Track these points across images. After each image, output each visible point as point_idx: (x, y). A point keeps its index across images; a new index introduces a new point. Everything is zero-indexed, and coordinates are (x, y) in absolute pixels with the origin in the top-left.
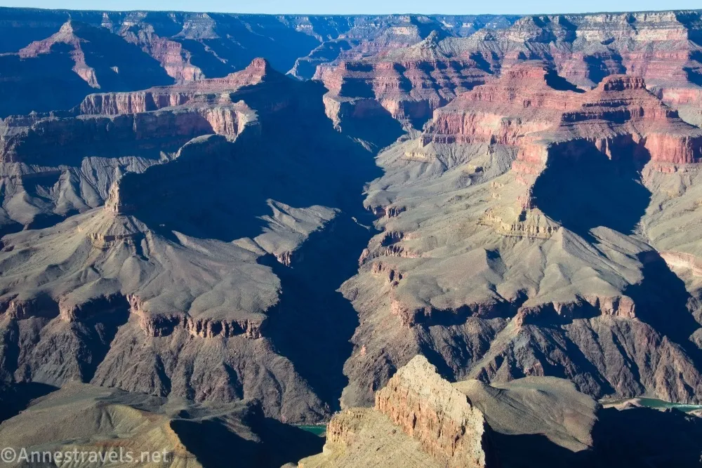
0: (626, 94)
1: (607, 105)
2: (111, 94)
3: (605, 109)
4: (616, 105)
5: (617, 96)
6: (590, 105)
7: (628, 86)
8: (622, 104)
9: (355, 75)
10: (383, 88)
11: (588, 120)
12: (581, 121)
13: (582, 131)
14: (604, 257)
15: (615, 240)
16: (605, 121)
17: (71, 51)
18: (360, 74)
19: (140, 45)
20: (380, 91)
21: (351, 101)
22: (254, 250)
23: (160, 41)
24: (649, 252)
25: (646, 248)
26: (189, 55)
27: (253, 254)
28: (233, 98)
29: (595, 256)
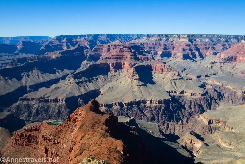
0: (124, 53)
1: (118, 55)
2: (50, 52)
3: (117, 56)
4: (120, 55)
5: (122, 53)
6: (113, 55)
7: (126, 51)
8: (122, 55)
9: (98, 48)
10: (104, 51)
11: (111, 59)
12: (110, 59)
13: (108, 61)
14: (79, 90)
15: (91, 87)
16: (115, 59)
17: (64, 43)
18: (100, 47)
19: (80, 41)
20: (103, 52)
21: (93, 54)
22: (24, 84)
23: (84, 40)
24: (97, 90)
25: (97, 89)
26: (89, 43)
27: (22, 85)
28: (60, 53)
29: (76, 89)
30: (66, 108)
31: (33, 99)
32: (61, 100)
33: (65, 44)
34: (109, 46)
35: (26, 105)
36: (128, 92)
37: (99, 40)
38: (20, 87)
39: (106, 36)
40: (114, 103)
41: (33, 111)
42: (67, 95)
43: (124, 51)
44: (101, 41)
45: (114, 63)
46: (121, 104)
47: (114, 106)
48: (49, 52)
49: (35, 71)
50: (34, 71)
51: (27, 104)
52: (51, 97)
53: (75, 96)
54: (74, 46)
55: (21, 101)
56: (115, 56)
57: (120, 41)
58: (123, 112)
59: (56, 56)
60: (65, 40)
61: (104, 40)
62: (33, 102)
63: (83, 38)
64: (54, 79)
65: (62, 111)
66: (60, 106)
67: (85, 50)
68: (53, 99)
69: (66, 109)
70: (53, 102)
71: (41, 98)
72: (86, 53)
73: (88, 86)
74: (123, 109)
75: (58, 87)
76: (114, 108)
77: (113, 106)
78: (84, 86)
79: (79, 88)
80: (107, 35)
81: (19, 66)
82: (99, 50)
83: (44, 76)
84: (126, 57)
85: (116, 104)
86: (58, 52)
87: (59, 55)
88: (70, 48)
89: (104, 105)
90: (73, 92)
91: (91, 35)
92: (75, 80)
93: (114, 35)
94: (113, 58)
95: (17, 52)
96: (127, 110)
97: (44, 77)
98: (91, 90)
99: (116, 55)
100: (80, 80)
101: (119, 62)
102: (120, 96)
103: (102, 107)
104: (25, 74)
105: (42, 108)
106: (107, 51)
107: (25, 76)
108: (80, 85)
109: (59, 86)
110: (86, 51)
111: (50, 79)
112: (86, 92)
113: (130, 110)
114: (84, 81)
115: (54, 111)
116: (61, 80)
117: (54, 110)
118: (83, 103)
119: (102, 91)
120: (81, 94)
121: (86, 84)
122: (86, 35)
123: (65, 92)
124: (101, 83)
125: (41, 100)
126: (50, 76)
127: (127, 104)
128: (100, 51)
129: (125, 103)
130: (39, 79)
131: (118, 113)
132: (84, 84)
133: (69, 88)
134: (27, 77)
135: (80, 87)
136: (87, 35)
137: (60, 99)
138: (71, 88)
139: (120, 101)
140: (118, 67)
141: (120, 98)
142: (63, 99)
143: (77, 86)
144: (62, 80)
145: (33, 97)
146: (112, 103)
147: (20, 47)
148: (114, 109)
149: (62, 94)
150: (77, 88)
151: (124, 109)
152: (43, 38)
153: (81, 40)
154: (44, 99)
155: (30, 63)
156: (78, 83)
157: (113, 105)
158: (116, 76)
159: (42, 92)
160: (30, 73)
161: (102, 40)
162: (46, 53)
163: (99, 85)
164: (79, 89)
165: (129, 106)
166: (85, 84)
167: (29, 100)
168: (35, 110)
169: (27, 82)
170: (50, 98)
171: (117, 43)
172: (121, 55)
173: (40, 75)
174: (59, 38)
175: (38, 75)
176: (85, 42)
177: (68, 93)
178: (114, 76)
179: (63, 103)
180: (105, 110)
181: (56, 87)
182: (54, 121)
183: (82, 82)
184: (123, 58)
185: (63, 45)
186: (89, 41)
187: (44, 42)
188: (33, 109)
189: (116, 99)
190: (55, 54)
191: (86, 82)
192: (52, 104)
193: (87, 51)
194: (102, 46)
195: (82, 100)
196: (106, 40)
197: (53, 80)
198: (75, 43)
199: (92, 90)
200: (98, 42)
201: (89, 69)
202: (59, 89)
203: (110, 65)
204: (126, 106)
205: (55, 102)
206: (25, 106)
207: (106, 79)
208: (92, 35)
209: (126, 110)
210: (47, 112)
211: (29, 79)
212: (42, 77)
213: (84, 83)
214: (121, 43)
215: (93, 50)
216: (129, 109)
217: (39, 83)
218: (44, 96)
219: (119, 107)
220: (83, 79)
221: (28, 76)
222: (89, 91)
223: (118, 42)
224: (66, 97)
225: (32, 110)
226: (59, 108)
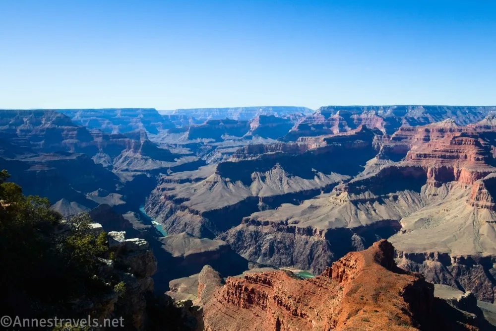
0: (462, 147)
1: (448, 152)
2: (307, 137)
3: (444, 154)
4: (452, 152)
5: (456, 147)
6: (435, 151)
7: (465, 143)
8: (457, 152)
9: (404, 133)
10: (416, 140)
11: (431, 158)
12: (427, 159)
13: (424, 163)
14: (356, 216)
15: (382, 212)
16: (441, 159)
17: (334, 122)
18: (408, 133)
19: (367, 119)
20: (414, 142)
21: (392, 145)
22: (254, 194)
23: (376, 117)
24: (394, 220)
25: (395, 218)
26: (385, 124)
27: (250, 195)
28: (325, 140)
29: (350, 215)
30: (327, 248)
31: (266, 223)
32: (318, 233)
33: (337, 123)
34: (427, 131)
35: (253, 233)
36: (464, 233)
37: (406, 118)
38: (247, 198)
39: (423, 110)
40: (429, 252)
41: (263, 246)
42: (330, 223)
43: (461, 144)
44: (410, 120)
45: (437, 167)
46: (444, 258)
47: (428, 259)
48: (304, 137)
49: (276, 172)
50: (274, 171)
51: (254, 231)
52: (300, 223)
53: (347, 228)
54: (354, 127)
55: (246, 224)
56: (439, 154)
57: (454, 122)
58: (447, 276)
59: (318, 145)
60: (336, 116)
61: (418, 118)
62: (266, 229)
63: (374, 112)
64: (308, 189)
65: (317, 255)
66: (315, 245)
67: (375, 137)
68: (304, 229)
69: (326, 251)
70: (303, 234)
71: (282, 223)
72: (378, 144)
73: (375, 210)
74: (447, 270)
75: (316, 207)
76: (428, 264)
77: (425, 260)
78: (368, 210)
79: (356, 212)
80: (425, 107)
81: (250, 159)
82: (406, 138)
83: (291, 182)
84: (466, 155)
85: (432, 255)
86: (322, 137)
87: (324, 144)
88: (345, 131)
89: (407, 256)
90: (343, 218)
91: (389, 107)
92: (350, 195)
93: (441, 107)
94: (436, 157)
95: (248, 134)
96: (458, 274)
97: (291, 184)
98: (381, 219)
99: (443, 151)
100: (361, 197)
101: (448, 165)
102: (443, 240)
103: (401, 257)
104: (259, 174)
105: (281, 242)
106: (422, 141)
107: (257, 180)
108: (359, 206)
109: (318, 204)
110: (378, 140)
111: (302, 188)
112: (369, 223)
113: (464, 275)
114: (369, 200)
115: (302, 252)
116: (322, 192)
117: (302, 250)
118: (361, 244)
119: (404, 225)
120: (360, 225)
121: (372, 205)
122: (381, 106)
123: (328, 216)
124: (404, 208)
125: (281, 226)
126: (303, 183)
127: (458, 259)
128: (408, 140)
129: (455, 258)
130: (282, 188)
131: (435, 276)
132: (368, 205)
133: (336, 211)
134: (261, 181)
135: (358, 211)
136: (382, 108)
137: (316, 230)
138: (339, 212)
139: (443, 250)
140: (445, 177)
141: (445, 244)
142: (323, 230)
143: (353, 207)
144: (324, 193)
145: (267, 220)
146: (423, 252)
147: (254, 125)
148: (428, 267)
149: (321, 220)
150: (353, 213)
151: (450, 270)
152: (297, 111)
153: (369, 116)
154: (286, 227)
155: (269, 155)
156: (355, 203)
157: (426, 257)
158: (438, 195)
159: (285, 212)
160: (267, 174)
161: (412, 118)
162: (300, 138)
163: (400, 211)
164: (356, 214)
165: (464, 266)
166: (370, 206)
167: (258, 224)
168: (268, 244)
169: (259, 190)
170: (297, 225)
171: (446, 125)
172: (455, 152)
173: (285, 179)
174: (326, 112)
175: (281, 180)
176: (377, 120)
177: (333, 220)
178: (434, 195)
179: (321, 239)
180: (406, 265)
181: (312, 205)
182: (300, 271)
183: (363, 201)
184: (458, 157)
185: (333, 125)
186: (384, 120)
187: (297, 117)
188: (264, 243)
189: (435, 244)
190: (316, 141)
191: (372, 201)
192: (300, 238)
193: (379, 138)
194: (413, 130)
195: (360, 238)
196: (422, 118)
197: (307, 191)
198: (357, 121)
199: (384, 220)
200: (404, 121)
201: (381, 177)
202: (318, 210)
203: (427, 172)
204: (455, 264)
205: (307, 235)
206: (251, 235)
207: (416, 201)
208: (392, 106)
209: (454, 273)
210: (288, 252)
211: (264, 186)
212: (288, 183)
213: (368, 203)
214: (454, 125)
215: (393, 138)
216: (464, 271)
217: (281, 194)
218: (287, 220)
219: (439, 263)
220: (367, 195)
221: (263, 179)
222: (377, 220)
223: (450, 124)
224: (329, 228)
225: (262, 243)
226: (312, 247)
